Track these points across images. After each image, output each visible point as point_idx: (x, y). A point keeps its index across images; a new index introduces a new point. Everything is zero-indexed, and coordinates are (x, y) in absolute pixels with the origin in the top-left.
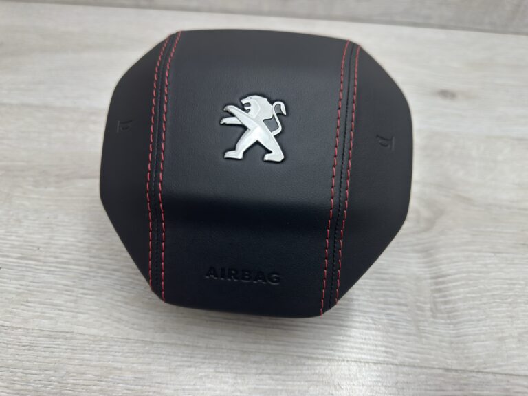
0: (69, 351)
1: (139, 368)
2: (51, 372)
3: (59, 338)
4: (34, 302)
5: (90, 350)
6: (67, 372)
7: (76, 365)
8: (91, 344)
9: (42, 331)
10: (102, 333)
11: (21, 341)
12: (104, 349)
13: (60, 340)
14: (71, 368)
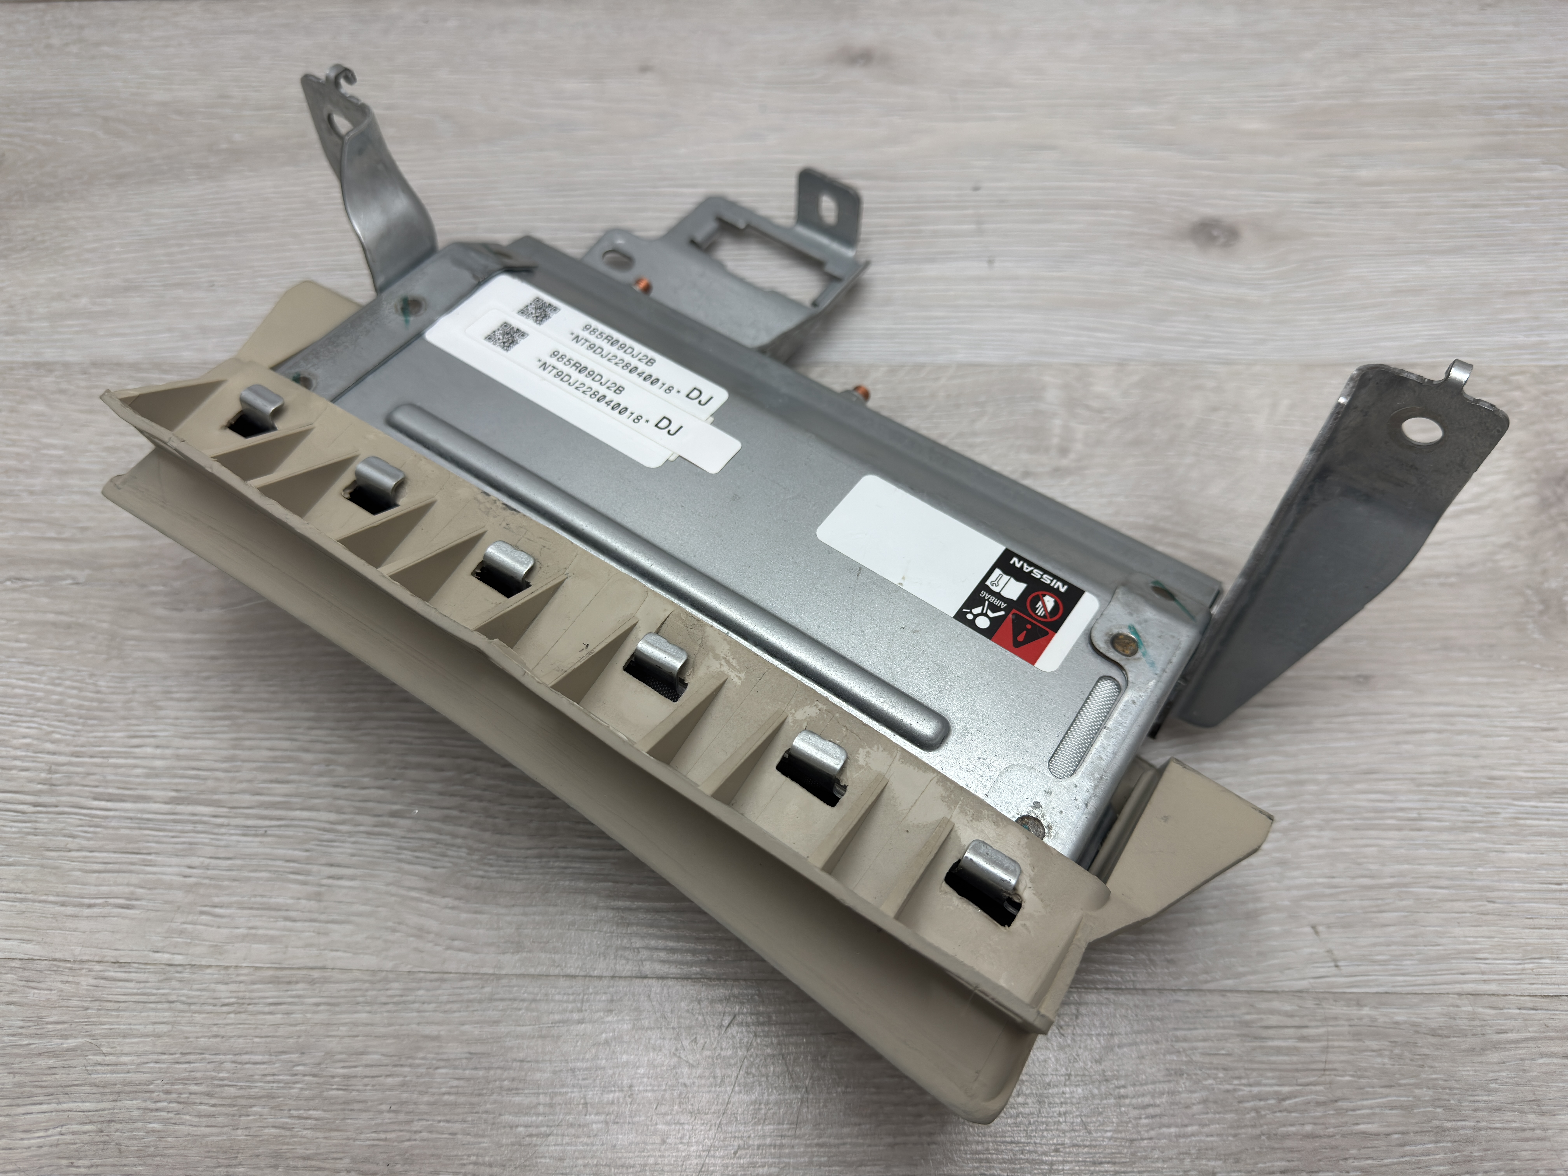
0: (321, 1008)
1: (477, 1032)
2: (294, 1057)
3: (297, 982)
4: (229, 906)
5: (367, 1003)
6: (327, 1053)
7: (342, 1037)
8: (367, 990)
9: (257, 968)
10: (389, 965)
11: (217, 995)
12: (396, 999)
13: (300, 986)
14: (333, 1044)
